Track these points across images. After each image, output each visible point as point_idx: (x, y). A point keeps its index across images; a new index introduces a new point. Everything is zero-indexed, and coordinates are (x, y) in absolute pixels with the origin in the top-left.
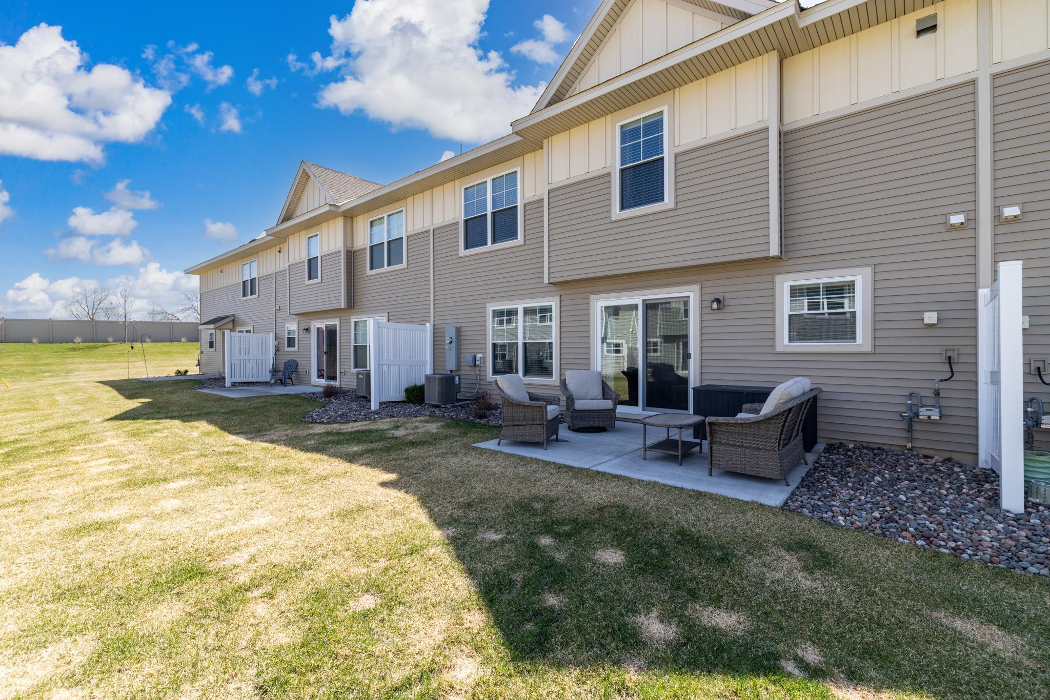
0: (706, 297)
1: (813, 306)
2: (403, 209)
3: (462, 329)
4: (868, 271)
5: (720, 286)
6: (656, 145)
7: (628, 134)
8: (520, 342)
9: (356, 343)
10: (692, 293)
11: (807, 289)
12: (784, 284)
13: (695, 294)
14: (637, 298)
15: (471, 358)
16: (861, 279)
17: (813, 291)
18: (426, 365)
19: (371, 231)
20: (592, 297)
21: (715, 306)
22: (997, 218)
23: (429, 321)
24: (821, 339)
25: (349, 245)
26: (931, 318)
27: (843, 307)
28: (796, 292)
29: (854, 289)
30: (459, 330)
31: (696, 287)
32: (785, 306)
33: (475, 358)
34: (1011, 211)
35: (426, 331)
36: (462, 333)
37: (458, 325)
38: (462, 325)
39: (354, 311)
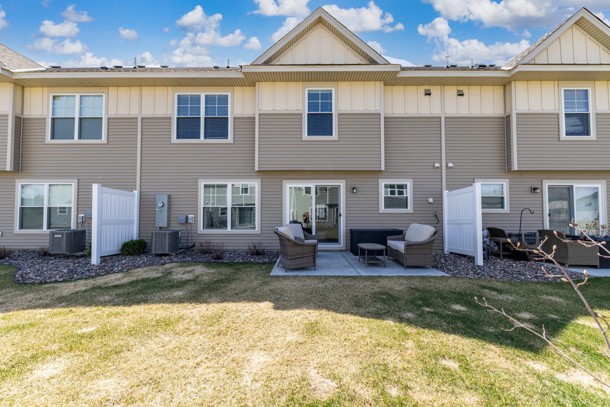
0: (349, 186)
1: (393, 193)
2: (104, 95)
3: (172, 197)
4: (411, 180)
5: (356, 182)
6: (329, 106)
7: (312, 96)
8: (229, 206)
9: (22, 205)
10: (342, 184)
11: (390, 186)
12: (383, 183)
13: (343, 184)
14: (312, 185)
15: (184, 218)
16: (409, 183)
17: (392, 186)
18: (133, 224)
19: (53, 104)
20: (284, 181)
21: (355, 191)
22: (447, 166)
23: (135, 189)
24: (403, 207)
25: (19, 111)
26: (431, 200)
27: (403, 195)
28: (386, 186)
29: (406, 187)
30: (169, 197)
31: (344, 181)
32: (383, 193)
33: (187, 217)
34: (450, 165)
35: (134, 196)
36: (172, 200)
37: (169, 193)
38: (172, 193)
39: (21, 174)
